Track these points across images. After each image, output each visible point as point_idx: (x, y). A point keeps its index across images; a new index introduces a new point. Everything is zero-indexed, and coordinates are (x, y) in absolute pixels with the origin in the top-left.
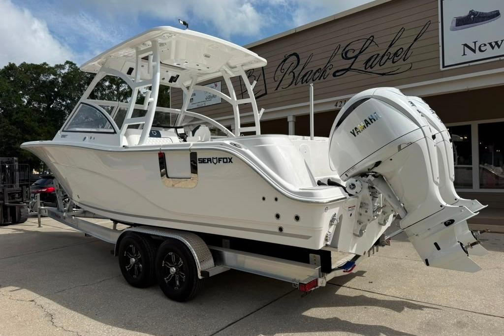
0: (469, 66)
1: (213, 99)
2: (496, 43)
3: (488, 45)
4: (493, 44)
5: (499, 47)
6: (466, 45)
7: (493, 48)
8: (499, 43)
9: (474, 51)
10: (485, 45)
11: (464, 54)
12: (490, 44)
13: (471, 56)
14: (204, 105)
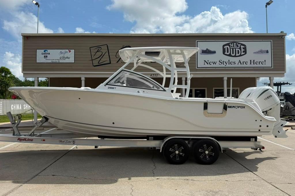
0: (206, 69)
1: (67, 59)
2: (215, 62)
3: (212, 63)
4: (214, 63)
5: (215, 64)
6: (205, 61)
7: (214, 64)
8: (216, 63)
9: (208, 64)
10: (211, 62)
11: (204, 64)
12: (213, 62)
13: (206, 65)
14: (58, 62)
